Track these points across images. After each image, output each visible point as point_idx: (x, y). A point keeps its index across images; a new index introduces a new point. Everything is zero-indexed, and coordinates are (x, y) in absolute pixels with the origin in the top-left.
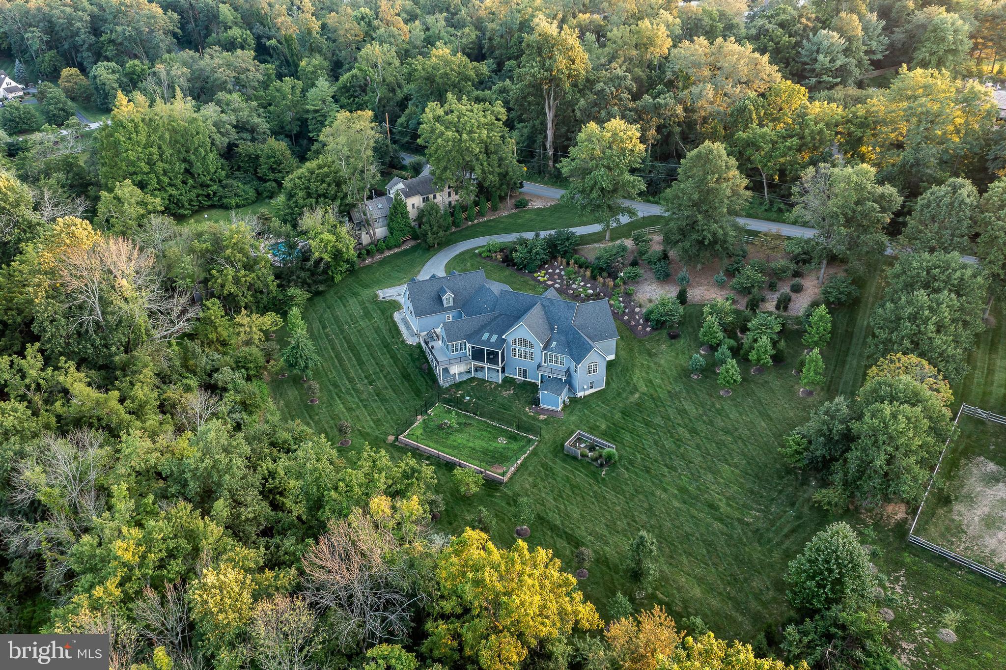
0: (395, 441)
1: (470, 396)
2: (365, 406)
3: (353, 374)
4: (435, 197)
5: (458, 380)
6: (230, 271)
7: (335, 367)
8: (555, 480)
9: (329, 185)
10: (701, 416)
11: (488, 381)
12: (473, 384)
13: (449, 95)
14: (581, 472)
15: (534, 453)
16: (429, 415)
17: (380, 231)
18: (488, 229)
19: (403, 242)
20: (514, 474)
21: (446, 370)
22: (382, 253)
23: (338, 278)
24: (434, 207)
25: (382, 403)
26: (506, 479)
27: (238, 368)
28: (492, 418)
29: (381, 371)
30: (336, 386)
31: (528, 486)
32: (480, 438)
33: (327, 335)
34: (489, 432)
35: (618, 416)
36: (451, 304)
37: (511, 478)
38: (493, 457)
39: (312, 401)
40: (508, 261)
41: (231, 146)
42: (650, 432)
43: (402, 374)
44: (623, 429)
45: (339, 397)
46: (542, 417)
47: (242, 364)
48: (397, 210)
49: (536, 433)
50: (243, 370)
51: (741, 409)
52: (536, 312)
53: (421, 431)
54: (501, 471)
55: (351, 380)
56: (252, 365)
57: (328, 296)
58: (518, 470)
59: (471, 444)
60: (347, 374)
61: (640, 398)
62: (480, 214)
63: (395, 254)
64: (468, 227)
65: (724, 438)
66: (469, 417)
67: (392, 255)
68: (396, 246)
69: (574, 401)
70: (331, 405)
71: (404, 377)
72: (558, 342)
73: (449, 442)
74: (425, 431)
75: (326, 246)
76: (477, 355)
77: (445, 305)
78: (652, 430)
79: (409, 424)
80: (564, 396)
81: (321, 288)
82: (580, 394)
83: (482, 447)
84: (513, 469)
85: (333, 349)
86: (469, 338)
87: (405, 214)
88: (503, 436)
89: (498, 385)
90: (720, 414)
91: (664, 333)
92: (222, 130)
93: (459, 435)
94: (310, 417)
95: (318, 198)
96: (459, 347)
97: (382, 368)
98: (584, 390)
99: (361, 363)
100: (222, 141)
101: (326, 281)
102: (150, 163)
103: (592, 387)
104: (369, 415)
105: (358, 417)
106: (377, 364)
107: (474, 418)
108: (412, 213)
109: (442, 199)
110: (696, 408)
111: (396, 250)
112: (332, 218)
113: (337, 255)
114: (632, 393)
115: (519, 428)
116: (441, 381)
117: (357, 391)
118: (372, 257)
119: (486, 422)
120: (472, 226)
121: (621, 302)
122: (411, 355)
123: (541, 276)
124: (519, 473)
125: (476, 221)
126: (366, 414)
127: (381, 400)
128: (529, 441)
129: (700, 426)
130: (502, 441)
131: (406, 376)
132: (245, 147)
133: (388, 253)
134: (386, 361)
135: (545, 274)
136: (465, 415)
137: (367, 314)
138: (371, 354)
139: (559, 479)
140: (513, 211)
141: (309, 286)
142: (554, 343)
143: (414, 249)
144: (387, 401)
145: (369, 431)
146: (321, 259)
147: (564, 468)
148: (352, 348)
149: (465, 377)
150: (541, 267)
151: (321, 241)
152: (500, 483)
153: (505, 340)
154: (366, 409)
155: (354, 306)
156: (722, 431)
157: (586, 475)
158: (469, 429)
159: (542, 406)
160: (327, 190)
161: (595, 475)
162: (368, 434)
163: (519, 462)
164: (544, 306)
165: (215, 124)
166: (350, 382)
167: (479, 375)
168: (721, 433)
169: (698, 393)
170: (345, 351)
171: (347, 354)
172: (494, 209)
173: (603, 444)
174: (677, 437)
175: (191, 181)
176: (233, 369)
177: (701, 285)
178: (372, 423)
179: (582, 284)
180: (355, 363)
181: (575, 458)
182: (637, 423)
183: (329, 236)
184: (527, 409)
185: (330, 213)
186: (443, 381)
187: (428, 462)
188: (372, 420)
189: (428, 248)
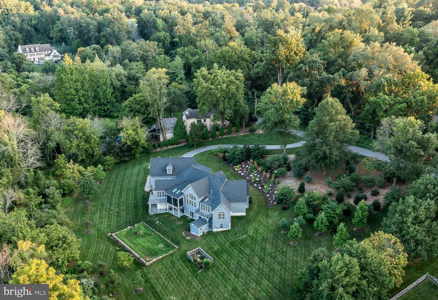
0: (110, 236)
1: (160, 221)
2: (109, 217)
3: (113, 202)
4: (205, 121)
5: (159, 212)
7: (108, 197)
8: (172, 270)
9: (142, 106)
10: (272, 253)
11: (174, 216)
12: (166, 216)
13: (215, 65)
14: (188, 268)
15: (171, 255)
16: (134, 226)
17: (169, 135)
18: (228, 141)
19: (180, 143)
20: (155, 262)
21: (154, 205)
22: (167, 146)
23: (138, 155)
24: (203, 127)
25: (117, 217)
26: (147, 264)
27: (60, 188)
28: (164, 234)
29: (126, 202)
30: (102, 205)
31: (157, 270)
32: (151, 242)
33: (115, 182)
34: (157, 241)
35: (227, 245)
36: (171, 173)
37: (151, 264)
38: (150, 252)
39: (87, 211)
40: (224, 159)
41: (123, 86)
42: (239, 256)
43: (134, 205)
44: (226, 252)
45: (100, 211)
46: (188, 238)
47: (62, 187)
48: (179, 127)
49: (178, 243)
50: (61, 190)
51: (295, 254)
52: (204, 181)
53: (125, 233)
54: (147, 259)
55: (111, 204)
56: (66, 188)
57: (129, 164)
58: (158, 261)
59: (144, 244)
60: (111, 200)
61: (246, 238)
62: (229, 133)
63: (174, 148)
64: (219, 139)
65: (276, 267)
66: (153, 231)
67: (172, 148)
68: (175, 144)
69: (210, 233)
70: (94, 214)
71: (135, 207)
73: (135, 241)
74: (127, 234)
75: (129, 137)
76: (169, 200)
77: (168, 173)
78: (241, 256)
79: (119, 228)
80: (205, 228)
81: (127, 159)
82: (215, 230)
83: (148, 247)
84: (155, 260)
85: (113, 188)
86: (166, 190)
88: (163, 244)
89: (177, 218)
90: (282, 254)
91: (281, 206)
92: (119, 78)
93: (141, 238)
94: (81, 217)
95: (134, 112)
96: (162, 194)
97: (127, 199)
98: (217, 228)
99: (120, 196)
100: (118, 84)
101: (130, 156)
103: (222, 227)
104: (108, 222)
105: (102, 221)
106: (126, 198)
107: (154, 232)
108: (189, 128)
109: (208, 123)
110: (272, 249)
111: (175, 146)
112: (138, 124)
113: (136, 143)
114: (243, 234)
115: (172, 241)
117: (110, 210)
118: (162, 148)
119: (159, 235)
120: (221, 138)
121: (270, 187)
122: (143, 196)
123: (237, 168)
124: (158, 262)
125: (224, 137)
126: (107, 221)
127: (118, 216)
128: (174, 248)
129: (268, 259)
130: (161, 246)
131: (136, 206)
133: (170, 147)
134: (131, 197)
135: (240, 167)
136: (152, 230)
137: (137, 174)
138: (127, 193)
139: (174, 269)
140: (247, 134)
141: (121, 157)
142: (208, 199)
143: (185, 146)
144: (120, 217)
145: (102, 229)
146: (126, 143)
147: (181, 265)
148: (121, 190)
149: (163, 212)
150: (240, 163)
151: (127, 134)
152: (144, 265)
153: (183, 193)
154: (108, 218)
156: (278, 263)
157: (190, 271)
158: (149, 238)
159: (192, 232)
160: (140, 109)
161: (194, 272)
162: (101, 230)
163: (160, 257)
164: (210, 179)
166: (110, 205)
167: (170, 212)
168: (276, 264)
169: (279, 240)
170: (117, 190)
171: (117, 192)
172: (237, 132)
173: (208, 257)
174: (251, 261)
175: (97, 102)
176: (57, 188)
177: (319, 183)
178: (106, 226)
179: (256, 175)
180: (118, 196)
181: (190, 261)
182: (235, 251)
183: (130, 131)
184: (183, 233)
185: (137, 120)
186: (151, 212)
187: (118, 249)
188: (107, 224)
189: (191, 147)
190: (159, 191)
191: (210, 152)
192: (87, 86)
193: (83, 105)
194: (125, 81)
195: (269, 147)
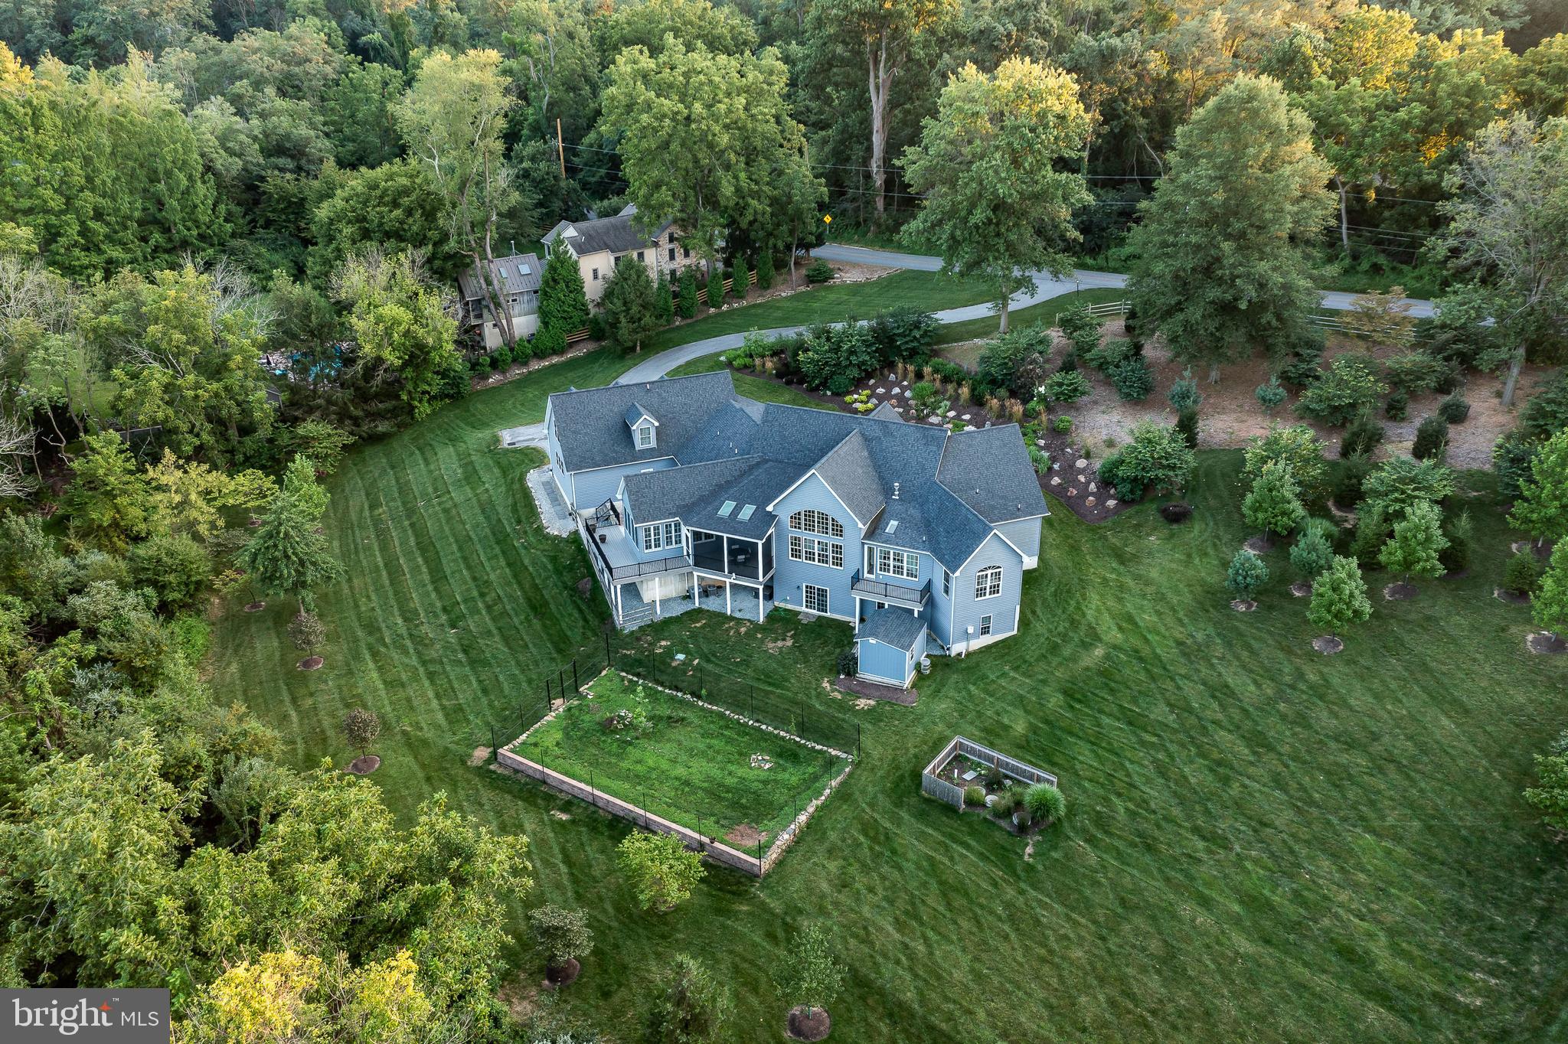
0: (488, 762)
1: (687, 652)
2: (431, 676)
3: (416, 601)
4: (641, 255)
5: (660, 613)
6: (157, 375)
7: (379, 589)
8: (900, 869)
9: (409, 212)
10: (1271, 702)
11: (732, 618)
12: (701, 627)
13: (671, 40)
14: (968, 847)
15: (843, 795)
16: (584, 697)
17: (523, 323)
18: (749, 320)
19: (571, 345)
20: (789, 851)
21: (631, 591)
22: (525, 364)
23: (424, 409)
25: (473, 669)
26: (765, 864)
27: (139, 584)
28: (739, 706)
29: (482, 595)
30: (372, 628)
31: (825, 886)
32: (703, 754)
33: (377, 522)
34: (729, 741)
35: (1055, 701)
36: (653, 444)
37: (780, 863)
38: (735, 805)
39: (307, 664)
40: (793, 376)
41: (251, 179)
42: (1143, 743)
43: (529, 600)
44: (1071, 733)
45: (375, 655)
46: (863, 703)
47: (150, 574)
48: (559, 282)
49: (847, 739)
50: (149, 591)
51: (1376, 685)
52: (849, 452)
53: (559, 736)
54: (751, 843)
55: (409, 616)
56: (171, 578)
57: (395, 444)
58: (798, 840)
59: (680, 771)
60: (402, 600)
61: (1107, 657)
62: (736, 293)
63: (553, 365)
64: (710, 317)
65: (1344, 759)
66: (682, 702)
67: (545, 368)
68: (555, 352)
69: (942, 663)
70: (350, 673)
71: (533, 608)
72: (901, 520)
73: (625, 764)
74: (567, 735)
75: (388, 332)
76: (707, 553)
77: (639, 446)
78: (1148, 737)
79: (527, 718)
80: (918, 651)
81: (382, 427)
82: (958, 648)
83: (709, 779)
84: (785, 838)
85: (383, 548)
86: (686, 512)
87: (575, 285)
88: (762, 751)
89: (756, 627)
90: (1321, 697)
91: (1151, 509)
93: (650, 746)
94: (294, 700)
95: (377, 238)
96: (663, 536)
97: (483, 586)
98: (967, 636)
99: (438, 577)
100: (230, 165)
101: (393, 413)
102: (66, 192)
103: (985, 631)
104: (438, 696)
105: (409, 700)
106: (475, 579)
107: (692, 705)
108: (593, 290)
109: (656, 261)
110: (1258, 685)
111: (555, 360)
112: (410, 280)
113: (417, 356)
114: (1086, 646)
115: (803, 730)
116: (619, 618)
117: (420, 641)
118: (503, 372)
119: (721, 716)
120: (716, 315)
121: (1041, 448)
122: (554, 559)
123: (859, 400)
124: (803, 848)
125: (725, 307)
126: (431, 694)
127: (472, 663)
128: (831, 763)
129: (1273, 727)
130: (761, 763)
131: (537, 607)
133: (536, 365)
134: (496, 573)
135: (869, 397)
136: (672, 698)
137: (471, 476)
138: (465, 559)
139: (909, 866)
140: (802, 289)
141: (356, 421)
142: (893, 524)
143: (591, 358)
144: (485, 663)
145: (429, 734)
146: (379, 360)
147: (922, 837)
148: (426, 547)
149: (678, 610)
150: (859, 384)
151: (379, 320)
152: (751, 876)
153: (772, 517)
154: (432, 682)
155: (447, 461)
156: (1337, 739)
157: (982, 856)
158: (678, 733)
159: (866, 675)
160: (402, 223)
161: (1006, 858)
162: (425, 743)
163: (803, 818)
164: (867, 440)
166: (406, 620)
167: (712, 604)
168: (1333, 745)
169: (1255, 645)
170: (408, 554)
171: (411, 559)
173: (1023, 773)
174: (1216, 755)
176: (123, 586)
177: (1224, 411)
178: (440, 717)
179: (952, 414)
180: (426, 578)
181: (950, 809)
182: (1106, 720)
183: (392, 310)
184: (826, 685)
185: (407, 264)
186: (623, 618)
187: (564, 817)
188: (443, 708)
189: (627, 353)
190: (651, 524)
192: (106, 174)
193: (100, 252)
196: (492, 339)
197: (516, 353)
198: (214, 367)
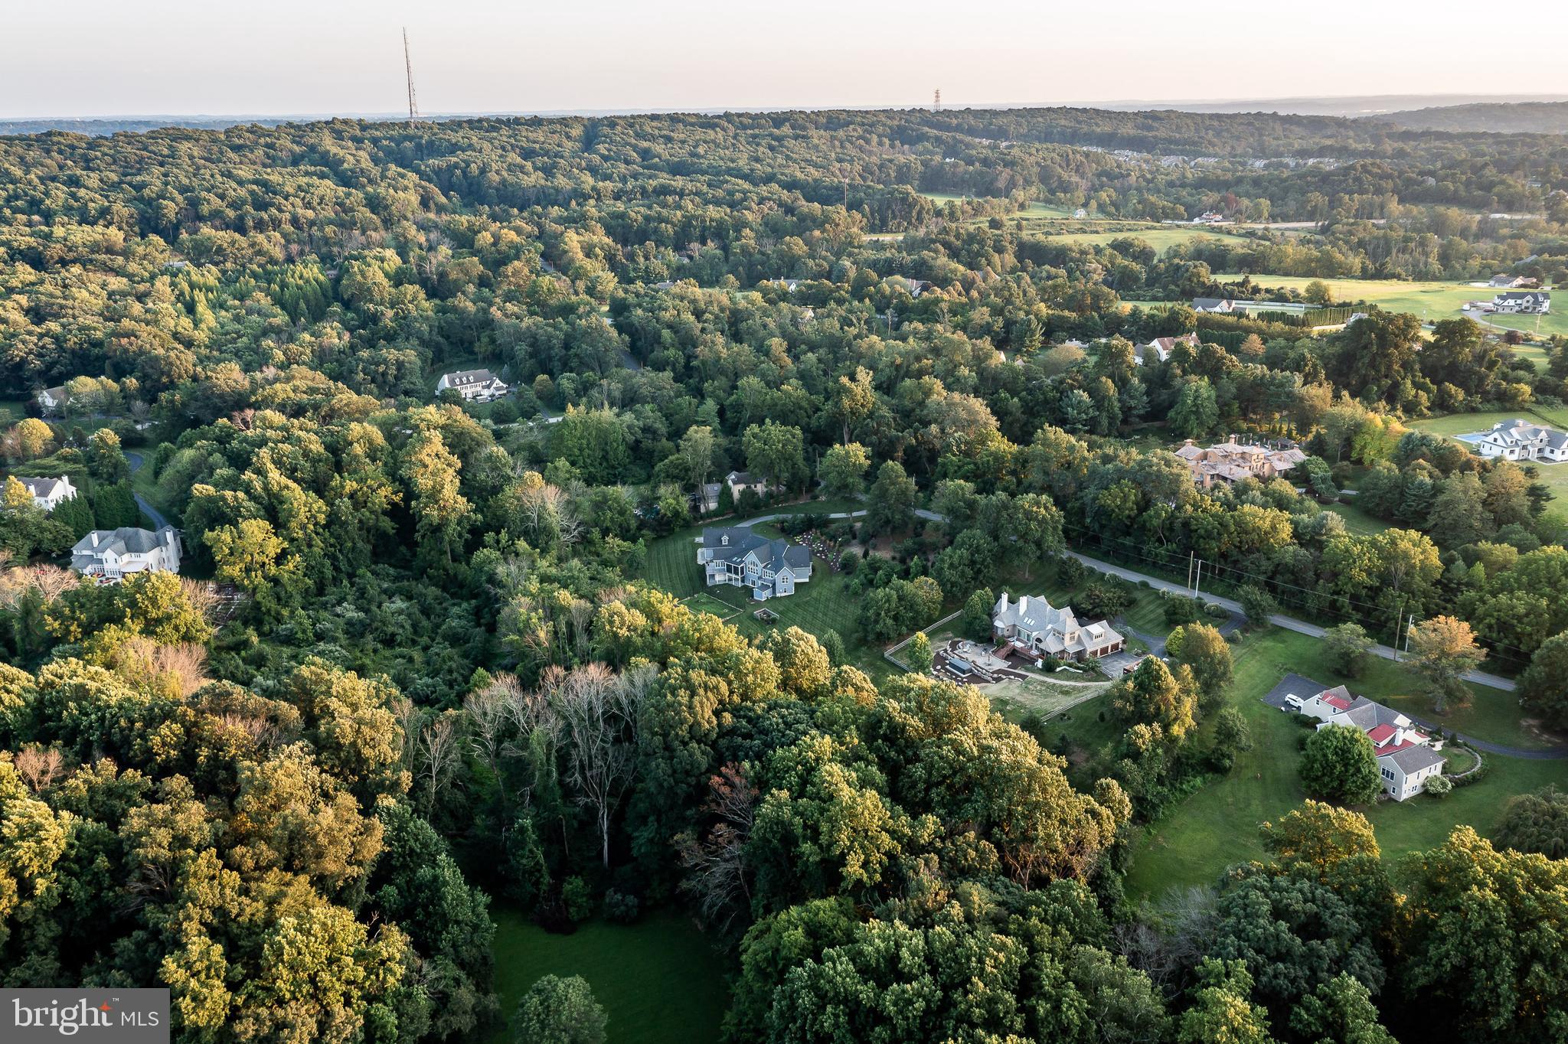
1: (721, 591)
4: (756, 486)
5: (718, 583)
6: (609, 514)
7: (655, 573)
9: (681, 470)
10: (834, 609)
11: (735, 585)
12: (726, 587)
13: (767, 420)
17: (713, 505)
18: (784, 510)
19: (726, 514)
21: (713, 576)
22: (711, 518)
23: (677, 529)
24: (755, 494)
28: (726, 601)
33: (658, 557)
34: (721, 606)
35: (792, 606)
36: (727, 543)
40: (783, 530)
41: (638, 442)
44: (791, 611)
46: (752, 602)
48: (726, 493)
49: (744, 608)
52: (762, 547)
57: (667, 539)
59: (709, 610)
61: (810, 599)
62: (786, 501)
63: (719, 520)
64: (774, 508)
65: (837, 618)
67: (717, 520)
68: (721, 516)
69: (774, 598)
75: (669, 507)
76: (729, 569)
77: (723, 543)
78: (805, 613)
80: (769, 594)
81: (664, 533)
82: (779, 594)
83: (714, 612)
86: (726, 559)
87: (730, 495)
89: (739, 587)
90: (844, 609)
92: (633, 433)
93: (705, 606)
95: (672, 478)
96: (721, 565)
99: (670, 571)
100: (630, 438)
101: (668, 530)
102: (581, 450)
103: (786, 592)
106: (678, 572)
107: (716, 600)
108: (736, 495)
109: (760, 488)
110: (834, 605)
111: (721, 518)
112: (678, 492)
113: (676, 514)
114: (807, 596)
118: (704, 520)
119: (722, 602)
120: (777, 507)
121: (834, 554)
122: (698, 569)
123: (798, 539)
125: (780, 505)
131: (690, 579)
132: (647, 443)
133: (714, 519)
134: (683, 571)
135: (800, 537)
136: (712, 598)
137: (684, 549)
138: (677, 568)
140: (807, 501)
141: (657, 531)
142: (770, 564)
143: (731, 518)
146: (666, 514)
148: (669, 564)
149: (722, 582)
150: (801, 533)
151: (667, 503)
153: (743, 561)
155: (680, 545)
156: (840, 615)
158: (711, 604)
159: (756, 598)
160: (678, 474)
165: (629, 427)
167: (729, 582)
168: (838, 616)
169: (840, 598)
171: (664, 567)
172: (796, 499)
174: (816, 616)
175: (605, 464)
177: (884, 548)
179: (819, 544)
180: (667, 571)
181: (757, 620)
182: (800, 609)
183: (671, 501)
184: (747, 599)
185: (677, 487)
186: (709, 582)
189: (742, 518)
190: (718, 561)
191: (765, 524)
192: (593, 443)
194: (640, 435)
195: (833, 516)
196: (703, 510)
197: (710, 514)
198: (622, 512)
